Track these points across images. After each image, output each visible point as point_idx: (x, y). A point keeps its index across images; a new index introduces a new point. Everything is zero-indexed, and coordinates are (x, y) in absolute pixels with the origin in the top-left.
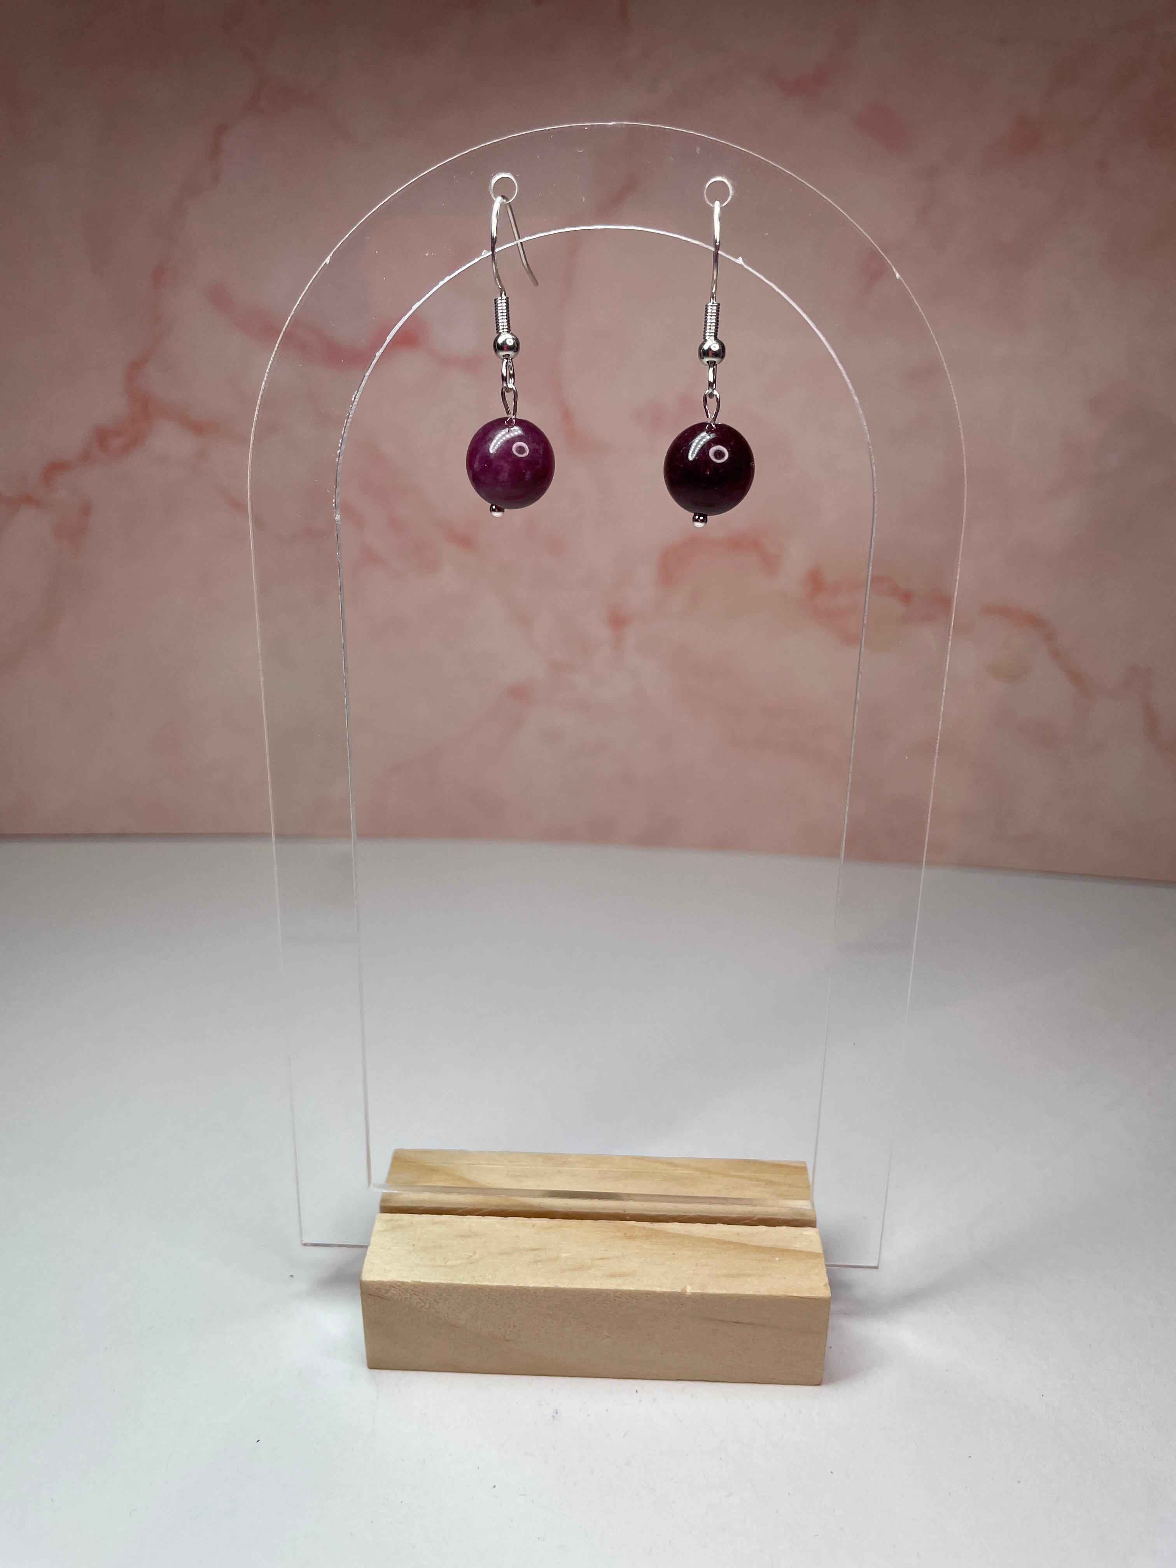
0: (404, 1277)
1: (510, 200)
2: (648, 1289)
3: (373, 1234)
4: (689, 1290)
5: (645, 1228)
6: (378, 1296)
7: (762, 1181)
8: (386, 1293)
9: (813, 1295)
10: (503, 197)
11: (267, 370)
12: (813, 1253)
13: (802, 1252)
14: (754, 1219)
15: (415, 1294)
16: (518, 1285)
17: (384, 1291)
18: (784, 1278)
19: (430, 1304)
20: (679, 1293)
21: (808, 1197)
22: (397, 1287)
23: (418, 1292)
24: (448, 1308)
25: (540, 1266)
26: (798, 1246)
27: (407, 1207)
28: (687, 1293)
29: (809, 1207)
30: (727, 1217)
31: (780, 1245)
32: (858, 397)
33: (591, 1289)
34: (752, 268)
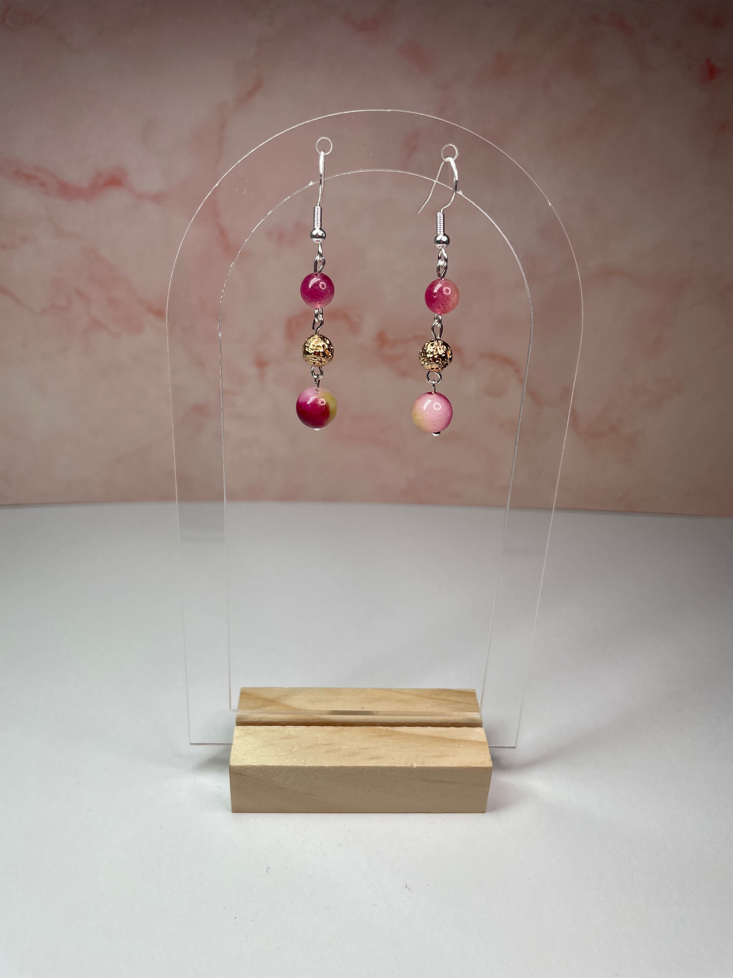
0: (254, 763)
1: (328, 152)
2: (392, 765)
3: (234, 739)
4: (415, 765)
5: (388, 730)
6: (239, 774)
7: (451, 701)
8: (244, 772)
9: (483, 766)
10: (324, 151)
11: (180, 248)
12: (481, 742)
13: (475, 741)
14: (448, 723)
15: (260, 772)
16: (320, 765)
17: (243, 771)
18: (467, 757)
19: (269, 777)
20: (410, 767)
21: (478, 710)
22: (251, 769)
23: (262, 771)
24: (279, 779)
25: (331, 754)
26: (473, 738)
27: (252, 722)
28: (414, 767)
29: (479, 717)
30: (433, 723)
31: (463, 738)
32: (524, 273)
33: (361, 767)
34: (468, 198)
